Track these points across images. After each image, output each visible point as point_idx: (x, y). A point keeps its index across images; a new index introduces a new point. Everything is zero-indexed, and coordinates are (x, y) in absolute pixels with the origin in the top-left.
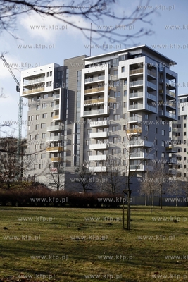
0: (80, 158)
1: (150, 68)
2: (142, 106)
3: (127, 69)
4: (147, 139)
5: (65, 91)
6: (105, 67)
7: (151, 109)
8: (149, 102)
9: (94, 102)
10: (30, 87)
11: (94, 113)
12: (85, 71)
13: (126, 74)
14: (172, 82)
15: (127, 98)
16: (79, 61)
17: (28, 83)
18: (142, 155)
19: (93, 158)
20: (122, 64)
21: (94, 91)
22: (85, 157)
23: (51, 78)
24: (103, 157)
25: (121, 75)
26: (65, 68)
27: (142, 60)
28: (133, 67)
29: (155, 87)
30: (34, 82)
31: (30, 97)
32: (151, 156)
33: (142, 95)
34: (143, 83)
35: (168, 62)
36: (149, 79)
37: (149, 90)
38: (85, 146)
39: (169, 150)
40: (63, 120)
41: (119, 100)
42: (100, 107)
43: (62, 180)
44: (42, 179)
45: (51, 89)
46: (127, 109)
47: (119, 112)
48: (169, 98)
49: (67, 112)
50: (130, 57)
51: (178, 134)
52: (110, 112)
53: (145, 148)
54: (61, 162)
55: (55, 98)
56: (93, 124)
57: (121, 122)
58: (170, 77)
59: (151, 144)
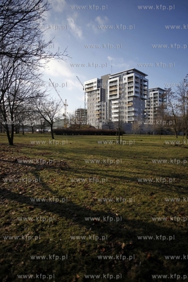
0: (108, 116)
1: (136, 77)
2: (133, 94)
3: (127, 79)
4: (135, 107)
5: (101, 89)
6: (118, 79)
7: (136, 95)
8: (136, 92)
9: (114, 93)
10: (88, 88)
11: (113, 98)
12: (109, 81)
13: (126, 81)
14: (146, 84)
15: (127, 91)
16: (106, 77)
17: (87, 87)
18: (133, 114)
19: (113, 116)
20: (124, 77)
21: (113, 89)
22: (110, 115)
23: (96, 84)
24: (117, 115)
25: (124, 82)
26: (101, 80)
27: (133, 75)
28: (129, 78)
29: (139, 86)
30: (89, 86)
31: (88, 92)
32: (137, 115)
33: (133, 89)
34: (133, 85)
35: (145, 75)
36: (136, 82)
37: (136, 87)
38: (110, 111)
39: (145, 112)
40: (101, 101)
41: (123, 92)
42: (116, 95)
43: (101, 124)
44: (93, 125)
45: (96, 88)
46: (127, 96)
47: (124, 97)
48: (145, 90)
49: (103, 98)
50: (128, 74)
51: (149, 105)
52: (120, 97)
53: (134, 111)
54: (101, 118)
55: (98, 92)
56: (113, 102)
57: (125, 101)
58: (145, 81)
59: (137, 110)
